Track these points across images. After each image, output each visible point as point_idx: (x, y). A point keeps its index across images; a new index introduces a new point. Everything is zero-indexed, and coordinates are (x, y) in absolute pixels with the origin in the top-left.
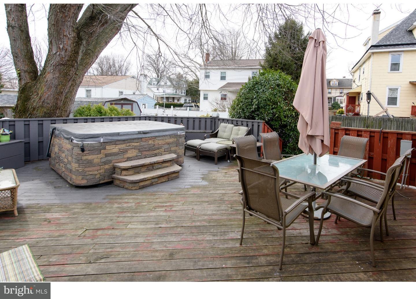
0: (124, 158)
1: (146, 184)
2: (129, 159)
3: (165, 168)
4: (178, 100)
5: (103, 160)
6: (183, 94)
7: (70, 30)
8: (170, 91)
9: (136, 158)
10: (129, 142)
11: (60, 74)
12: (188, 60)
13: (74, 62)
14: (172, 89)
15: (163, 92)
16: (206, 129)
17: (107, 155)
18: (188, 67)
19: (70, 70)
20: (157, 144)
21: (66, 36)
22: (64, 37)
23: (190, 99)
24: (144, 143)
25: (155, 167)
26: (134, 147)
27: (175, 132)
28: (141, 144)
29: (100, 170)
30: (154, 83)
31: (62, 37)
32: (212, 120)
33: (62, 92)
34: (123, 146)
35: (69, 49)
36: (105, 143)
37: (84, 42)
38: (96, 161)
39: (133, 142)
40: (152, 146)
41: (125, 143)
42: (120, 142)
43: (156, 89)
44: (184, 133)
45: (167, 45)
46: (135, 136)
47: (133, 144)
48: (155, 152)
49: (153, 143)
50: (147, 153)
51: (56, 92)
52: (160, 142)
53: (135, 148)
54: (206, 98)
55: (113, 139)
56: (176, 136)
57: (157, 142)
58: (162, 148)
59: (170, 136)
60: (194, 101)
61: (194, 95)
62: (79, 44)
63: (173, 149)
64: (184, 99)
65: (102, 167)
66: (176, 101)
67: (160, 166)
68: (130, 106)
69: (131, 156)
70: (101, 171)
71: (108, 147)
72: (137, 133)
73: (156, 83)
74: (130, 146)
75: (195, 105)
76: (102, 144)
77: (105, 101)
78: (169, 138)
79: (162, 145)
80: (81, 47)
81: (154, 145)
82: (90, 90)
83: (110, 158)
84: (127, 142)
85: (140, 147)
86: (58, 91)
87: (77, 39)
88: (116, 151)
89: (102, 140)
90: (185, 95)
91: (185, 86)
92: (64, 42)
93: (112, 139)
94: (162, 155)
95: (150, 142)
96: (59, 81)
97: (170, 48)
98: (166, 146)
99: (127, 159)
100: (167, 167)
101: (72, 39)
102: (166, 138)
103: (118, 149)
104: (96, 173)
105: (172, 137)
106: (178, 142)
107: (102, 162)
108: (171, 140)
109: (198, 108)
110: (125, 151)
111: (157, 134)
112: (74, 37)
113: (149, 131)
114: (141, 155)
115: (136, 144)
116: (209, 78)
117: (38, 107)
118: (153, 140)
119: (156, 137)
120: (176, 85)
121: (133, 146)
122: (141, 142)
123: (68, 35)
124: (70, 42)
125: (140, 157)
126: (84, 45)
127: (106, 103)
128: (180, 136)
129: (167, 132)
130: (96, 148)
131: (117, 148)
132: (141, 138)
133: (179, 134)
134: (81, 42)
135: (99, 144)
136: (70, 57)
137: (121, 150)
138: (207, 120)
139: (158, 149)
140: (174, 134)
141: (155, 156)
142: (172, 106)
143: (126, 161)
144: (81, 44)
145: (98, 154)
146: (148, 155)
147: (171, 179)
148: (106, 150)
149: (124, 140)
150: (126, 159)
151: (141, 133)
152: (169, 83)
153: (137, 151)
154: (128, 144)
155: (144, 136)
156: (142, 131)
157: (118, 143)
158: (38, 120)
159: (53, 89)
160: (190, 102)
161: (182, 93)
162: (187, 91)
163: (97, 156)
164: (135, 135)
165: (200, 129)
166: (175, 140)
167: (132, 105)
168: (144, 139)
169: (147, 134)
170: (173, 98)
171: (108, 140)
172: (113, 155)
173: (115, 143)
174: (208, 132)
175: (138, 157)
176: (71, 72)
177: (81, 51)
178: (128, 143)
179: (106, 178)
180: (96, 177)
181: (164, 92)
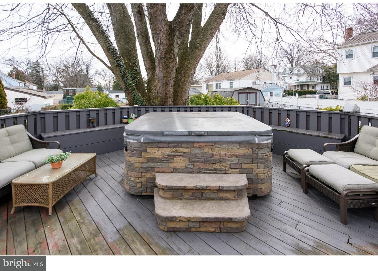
0: (169, 167)
1: (177, 226)
2: (176, 171)
3: (223, 202)
4: (313, 88)
5: (145, 166)
6: (319, 81)
7: (163, 23)
8: (303, 79)
9: (186, 170)
10: (176, 147)
11: (163, 67)
12: (324, 44)
13: (171, 54)
14: (306, 76)
15: (296, 80)
16: (330, 131)
17: (148, 160)
18: (324, 52)
19: (170, 63)
20: (217, 154)
21: (160, 30)
22: (160, 32)
23: (329, 85)
24: (197, 151)
25: (206, 195)
26: (182, 154)
27: (250, 138)
28: (193, 150)
29: (142, 177)
30: (288, 72)
31: (158, 32)
32: (343, 117)
33: (168, 83)
34: (168, 151)
35: (165, 42)
36: (147, 144)
37: (177, 33)
38: (137, 165)
39: (181, 147)
40: (209, 156)
41: (171, 147)
42: (164, 145)
43: (289, 77)
44: (270, 141)
45: (287, 27)
46: (184, 139)
47: (181, 149)
48: (214, 166)
49: (210, 152)
50: (202, 166)
51: (164, 83)
52: (223, 152)
53: (184, 155)
54: (347, 83)
55: (156, 140)
56: (251, 145)
57: (216, 151)
58: (225, 162)
59: (241, 144)
60: (334, 87)
61: (333, 81)
62: (172, 37)
63: (245, 166)
64: (321, 86)
65: (143, 174)
66: (311, 89)
67: (213, 196)
68: (254, 94)
69: (178, 166)
70: (143, 179)
71: (149, 150)
72: (187, 134)
73: (289, 72)
74: (176, 151)
75: (332, 92)
76: (143, 144)
77: (233, 90)
78: (238, 147)
79: (227, 157)
80: (175, 38)
81: (213, 155)
82: (232, 83)
83: (151, 164)
84: (172, 145)
85: (190, 155)
86: (165, 83)
87: (169, 31)
88: (159, 156)
89: (142, 140)
90: (322, 81)
91: (321, 72)
92: (160, 36)
93: (153, 140)
94: (225, 173)
95: (206, 150)
96: (164, 74)
97: (290, 29)
98: (233, 160)
99: (174, 170)
100: (228, 199)
101: (165, 32)
102: (233, 146)
103: (162, 154)
104: (137, 180)
105: (244, 147)
106: (254, 155)
107: (144, 168)
108: (242, 151)
109: (336, 95)
110: (170, 159)
111: (217, 139)
112: (167, 30)
113: (205, 132)
114: (192, 167)
115: (185, 150)
116: (352, 58)
117: (156, 97)
118: (211, 147)
119: (215, 143)
120: (311, 72)
121: (181, 152)
122: (192, 149)
123: (162, 29)
124: (164, 36)
125: (191, 170)
126: (177, 36)
127: (235, 92)
128: (260, 146)
129: (235, 137)
130: (136, 149)
131: (160, 152)
132: (193, 143)
133: (257, 142)
134: (174, 34)
135: (139, 145)
136: (167, 50)
137: (166, 157)
138: (333, 116)
139: (219, 162)
140: (248, 141)
141: (214, 173)
142: (297, 94)
143: (172, 172)
144: (174, 36)
145: (138, 157)
146: (203, 169)
147: (225, 231)
148: (147, 154)
149: (169, 143)
150: (172, 170)
151: (193, 134)
152: (302, 71)
153: (187, 161)
154: (174, 149)
155: (196, 139)
156: (195, 132)
157: (161, 145)
158: (154, 108)
159: (161, 81)
160: (329, 88)
161: (318, 79)
162: (324, 77)
163: (137, 159)
164: (185, 137)
165: (318, 129)
166: (250, 151)
167: (256, 93)
168: (196, 144)
169: (202, 137)
170: (308, 86)
171: (149, 140)
172: (155, 161)
173: (158, 144)
174: (334, 137)
175: (189, 170)
176: (171, 64)
177: (175, 43)
178: (173, 147)
179: (149, 190)
180: (138, 186)
181: (298, 80)
